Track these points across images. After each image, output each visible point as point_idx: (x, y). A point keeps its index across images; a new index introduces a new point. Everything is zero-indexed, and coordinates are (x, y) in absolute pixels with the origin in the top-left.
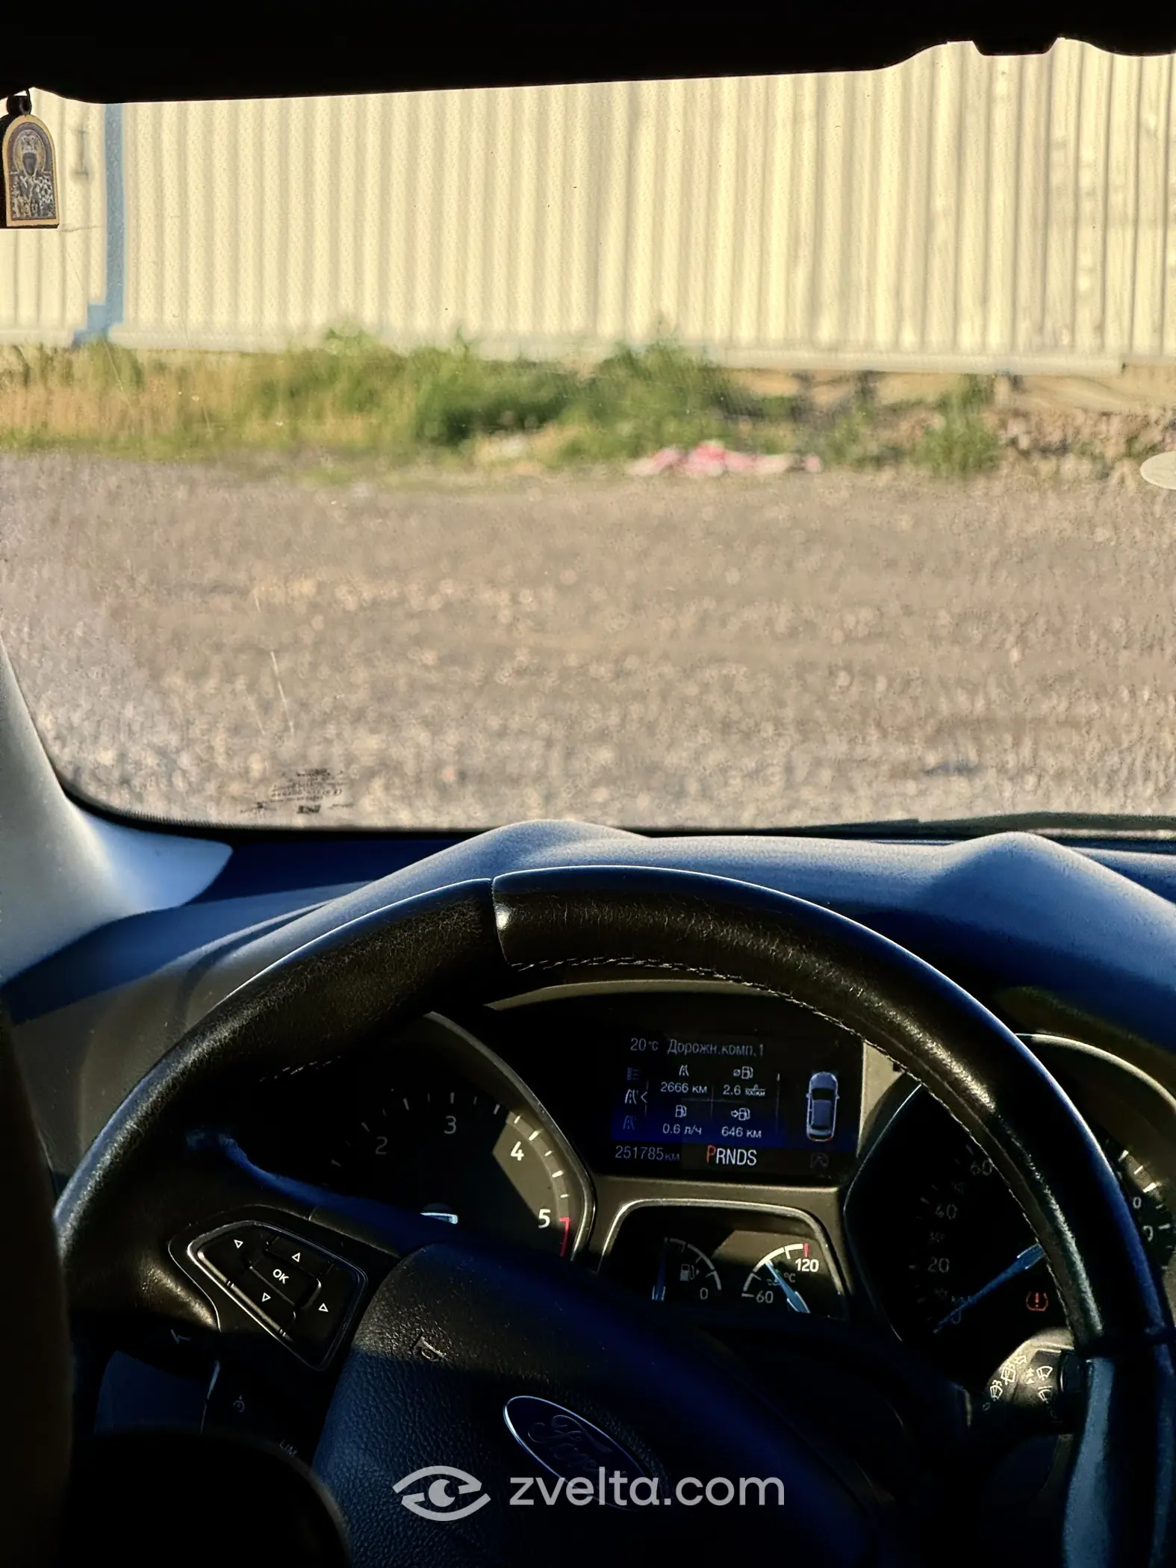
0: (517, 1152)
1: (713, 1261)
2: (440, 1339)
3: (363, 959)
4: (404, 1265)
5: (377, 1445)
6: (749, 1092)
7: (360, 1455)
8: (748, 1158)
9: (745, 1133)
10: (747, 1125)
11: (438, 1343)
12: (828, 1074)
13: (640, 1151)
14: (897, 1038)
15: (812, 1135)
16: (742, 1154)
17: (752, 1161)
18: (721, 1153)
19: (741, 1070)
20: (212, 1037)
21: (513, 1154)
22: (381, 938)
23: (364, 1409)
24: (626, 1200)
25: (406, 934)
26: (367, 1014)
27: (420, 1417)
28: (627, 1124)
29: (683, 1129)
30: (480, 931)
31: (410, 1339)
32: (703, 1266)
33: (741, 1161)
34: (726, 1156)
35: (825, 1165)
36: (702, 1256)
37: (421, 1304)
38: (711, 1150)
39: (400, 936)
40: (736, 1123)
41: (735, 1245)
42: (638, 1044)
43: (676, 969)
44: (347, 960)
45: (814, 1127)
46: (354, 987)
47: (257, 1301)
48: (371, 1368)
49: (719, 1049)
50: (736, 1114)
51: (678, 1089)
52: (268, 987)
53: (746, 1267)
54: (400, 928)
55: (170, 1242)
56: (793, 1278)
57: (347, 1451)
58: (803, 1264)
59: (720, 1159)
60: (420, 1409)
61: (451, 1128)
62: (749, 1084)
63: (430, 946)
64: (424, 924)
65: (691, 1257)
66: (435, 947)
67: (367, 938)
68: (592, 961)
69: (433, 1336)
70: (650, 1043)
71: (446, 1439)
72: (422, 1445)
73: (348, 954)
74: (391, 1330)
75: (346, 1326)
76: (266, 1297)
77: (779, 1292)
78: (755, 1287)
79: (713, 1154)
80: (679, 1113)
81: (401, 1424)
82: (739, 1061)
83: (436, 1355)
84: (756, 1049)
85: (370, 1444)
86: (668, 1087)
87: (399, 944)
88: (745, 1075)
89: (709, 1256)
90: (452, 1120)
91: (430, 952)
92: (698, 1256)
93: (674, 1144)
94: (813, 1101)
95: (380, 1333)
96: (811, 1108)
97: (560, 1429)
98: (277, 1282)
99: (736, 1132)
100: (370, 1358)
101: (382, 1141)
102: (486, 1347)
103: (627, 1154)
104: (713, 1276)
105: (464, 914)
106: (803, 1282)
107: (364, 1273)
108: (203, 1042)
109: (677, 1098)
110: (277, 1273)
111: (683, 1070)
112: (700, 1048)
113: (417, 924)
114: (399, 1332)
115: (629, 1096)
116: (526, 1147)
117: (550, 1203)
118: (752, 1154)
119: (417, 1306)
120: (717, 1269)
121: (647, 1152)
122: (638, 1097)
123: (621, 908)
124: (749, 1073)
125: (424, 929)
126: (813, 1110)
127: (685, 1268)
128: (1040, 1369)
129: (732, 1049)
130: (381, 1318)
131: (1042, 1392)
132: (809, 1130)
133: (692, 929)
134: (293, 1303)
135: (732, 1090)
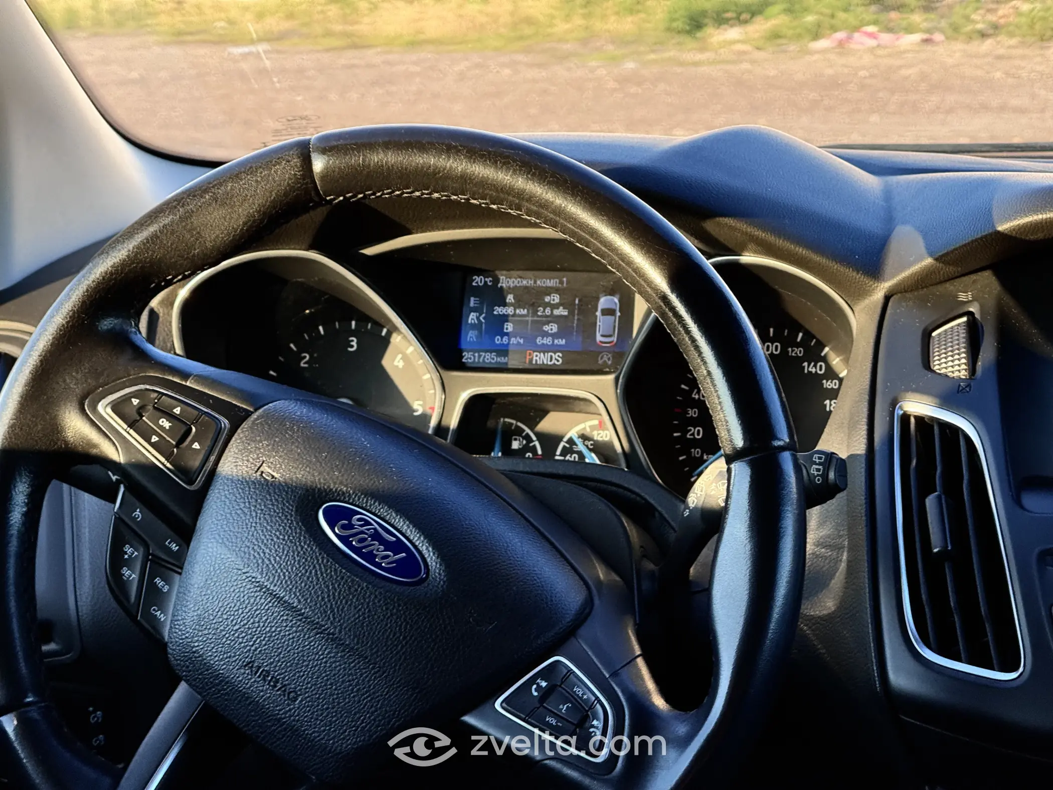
0: (399, 362)
1: (536, 434)
2: (276, 465)
3: (218, 196)
4: (255, 416)
5: (230, 540)
6: (557, 312)
7: (218, 547)
8: (556, 359)
9: (553, 342)
10: (555, 336)
11: (275, 468)
12: (612, 297)
13: (480, 356)
14: (596, 239)
15: (601, 342)
16: (551, 357)
17: (558, 361)
18: (537, 356)
19: (550, 297)
20: (113, 255)
21: (396, 363)
22: (231, 180)
23: (222, 515)
24: (464, 389)
25: (249, 177)
26: (223, 235)
27: (260, 519)
28: (470, 337)
29: (509, 340)
30: (301, 173)
31: (256, 465)
32: (528, 438)
33: (551, 361)
34: (541, 359)
35: (610, 362)
36: (528, 431)
37: (264, 441)
38: (530, 354)
39: (245, 179)
40: (546, 334)
41: (551, 423)
42: (478, 281)
43: (444, 198)
44: (207, 197)
45: (603, 336)
46: (212, 216)
47: (148, 440)
48: (228, 486)
49: (535, 282)
50: (546, 328)
51: (506, 311)
52: (153, 218)
53: (558, 439)
54: (244, 172)
55: (87, 401)
56: (591, 445)
57: (210, 545)
58: (598, 434)
59: (536, 360)
60: (261, 514)
61: (352, 346)
62: (556, 306)
63: (265, 185)
64: (261, 170)
65: (519, 432)
66: (269, 185)
67: (222, 181)
68: (383, 194)
69: (272, 463)
70: (486, 279)
71: (278, 533)
72: (261, 539)
73: (208, 192)
74: (243, 460)
75: (212, 458)
76: (155, 439)
77: (580, 454)
78: (565, 452)
79: (530, 357)
80: (507, 329)
81: (247, 524)
82: (548, 291)
83: (273, 477)
84: (561, 282)
85: (225, 539)
86: (499, 310)
87: (243, 184)
88: (554, 300)
89: (532, 430)
90: (353, 341)
91: (266, 189)
92: (524, 431)
93: (503, 351)
94: (601, 317)
95: (235, 462)
96: (600, 322)
97: (359, 525)
98: (162, 428)
99: (548, 341)
100: (228, 479)
101: (305, 357)
102: (308, 469)
103: (470, 359)
104: (534, 446)
105: (289, 161)
106: (599, 448)
107: (226, 421)
108: (107, 258)
109: (505, 318)
110: (163, 422)
111: (510, 298)
112: (522, 282)
113: (256, 169)
114: (248, 461)
115: (472, 318)
116: (405, 358)
117: (422, 397)
118: (559, 356)
119: (262, 443)
120: (538, 439)
121: (485, 357)
122: (478, 318)
123: (400, 152)
124: (556, 299)
125: (261, 173)
126: (601, 324)
127: (516, 439)
128: (720, 483)
129: (544, 283)
130: (236, 451)
131: (721, 499)
132: (599, 338)
133: (451, 167)
134: (174, 443)
135: (544, 311)
